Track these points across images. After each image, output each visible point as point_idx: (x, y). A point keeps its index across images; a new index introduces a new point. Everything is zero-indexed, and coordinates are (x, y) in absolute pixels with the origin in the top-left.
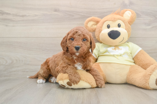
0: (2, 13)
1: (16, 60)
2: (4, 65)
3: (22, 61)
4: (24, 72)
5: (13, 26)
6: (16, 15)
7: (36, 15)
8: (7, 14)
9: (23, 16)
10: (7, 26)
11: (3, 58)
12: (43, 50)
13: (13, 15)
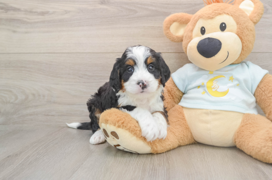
0: (6, 8)
1: (34, 95)
2: (12, 103)
3: (44, 96)
4: (48, 115)
5: (26, 33)
6: (31, 12)
7: (67, 12)
8: (15, 10)
9: (43, 14)
10: (14, 32)
11: (11, 91)
12: (79, 77)
13: (25, 11)
